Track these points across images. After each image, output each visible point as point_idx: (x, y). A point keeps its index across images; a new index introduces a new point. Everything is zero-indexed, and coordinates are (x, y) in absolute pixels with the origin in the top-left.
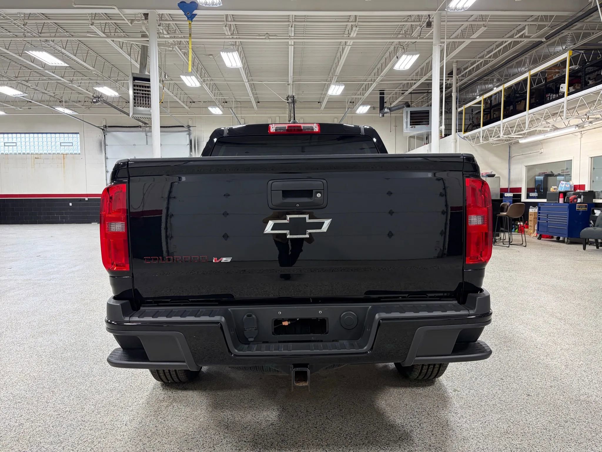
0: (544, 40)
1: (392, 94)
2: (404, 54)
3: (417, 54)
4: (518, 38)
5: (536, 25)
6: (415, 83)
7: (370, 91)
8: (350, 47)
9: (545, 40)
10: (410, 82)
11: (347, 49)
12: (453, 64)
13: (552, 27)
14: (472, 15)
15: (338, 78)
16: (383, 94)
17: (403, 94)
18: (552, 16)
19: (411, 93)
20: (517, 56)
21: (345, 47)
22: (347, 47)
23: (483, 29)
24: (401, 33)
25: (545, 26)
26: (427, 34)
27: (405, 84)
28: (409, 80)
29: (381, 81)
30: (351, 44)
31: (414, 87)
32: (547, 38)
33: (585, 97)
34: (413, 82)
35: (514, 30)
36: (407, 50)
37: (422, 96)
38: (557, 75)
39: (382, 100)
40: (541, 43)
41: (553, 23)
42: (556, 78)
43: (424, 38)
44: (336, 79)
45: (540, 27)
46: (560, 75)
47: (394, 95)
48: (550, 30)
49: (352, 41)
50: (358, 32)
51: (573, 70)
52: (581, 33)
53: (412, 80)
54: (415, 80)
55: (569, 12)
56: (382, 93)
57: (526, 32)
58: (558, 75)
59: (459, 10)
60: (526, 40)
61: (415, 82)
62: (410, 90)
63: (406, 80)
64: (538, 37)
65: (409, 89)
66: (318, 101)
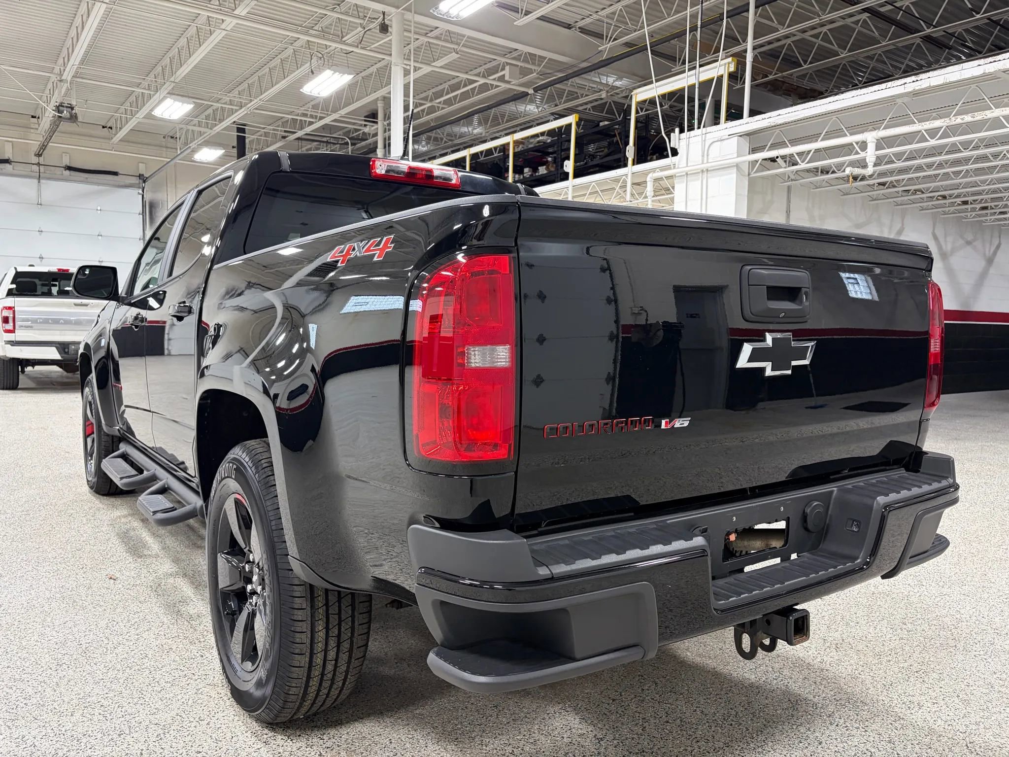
0: (531, 91)
1: (259, 134)
2: (329, 69)
3: (350, 74)
4: (494, 79)
5: (518, 66)
6: (311, 123)
7: (228, 124)
8: (224, 33)
9: (533, 92)
10: (299, 118)
11: (218, 36)
12: (378, 102)
13: (543, 74)
14: (438, 28)
15: (174, 87)
16: (243, 131)
17: (284, 137)
18: (542, 58)
19: (298, 139)
20: (487, 108)
21: (214, 31)
22: (218, 31)
23: (454, 56)
24: (315, 28)
25: (531, 72)
26: (378, 41)
27: (288, 121)
28: (298, 115)
29: (256, 109)
30: (228, 29)
31: (308, 130)
32: (536, 90)
33: (599, 183)
34: (308, 120)
35: (481, 68)
36: (329, 61)
37: (309, 146)
38: (521, 146)
39: (241, 141)
40: (525, 95)
41: (544, 69)
42: (519, 150)
43: (368, 49)
44: (170, 88)
45: (524, 72)
46: (526, 148)
47: (261, 136)
48: (538, 78)
49: (235, 21)
50: (252, 8)
51: (544, 142)
52: (565, 90)
53: (305, 115)
54: (312, 116)
55: (567, 58)
56: (241, 130)
57: (506, 72)
58: (523, 147)
59: (450, 17)
60: (503, 86)
61: (312, 120)
62: (300, 134)
63: (291, 113)
64: (521, 85)
65: (300, 132)
66: (104, 124)
